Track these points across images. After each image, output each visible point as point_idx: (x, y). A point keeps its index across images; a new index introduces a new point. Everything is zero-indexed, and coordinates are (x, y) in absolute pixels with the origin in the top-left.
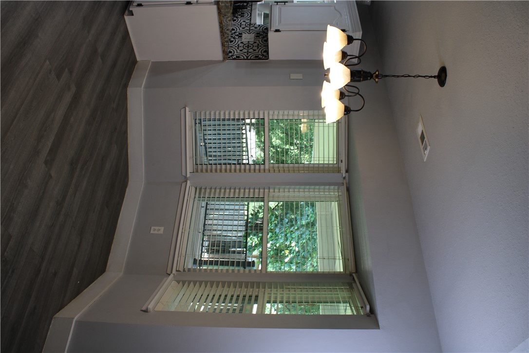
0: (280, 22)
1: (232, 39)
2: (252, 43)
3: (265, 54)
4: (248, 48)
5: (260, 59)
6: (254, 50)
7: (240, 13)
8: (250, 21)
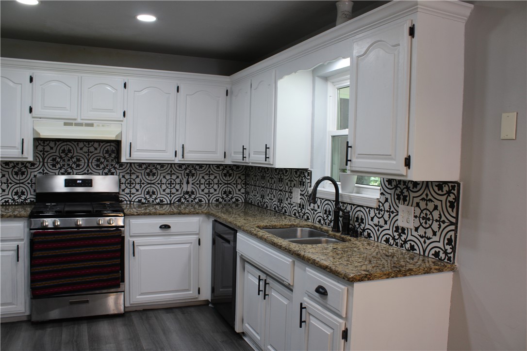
0: (388, 157)
1: (408, 246)
2: (418, 211)
3: (446, 189)
4: (429, 219)
5: (457, 198)
6: (436, 208)
7: (356, 224)
8: (372, 208)
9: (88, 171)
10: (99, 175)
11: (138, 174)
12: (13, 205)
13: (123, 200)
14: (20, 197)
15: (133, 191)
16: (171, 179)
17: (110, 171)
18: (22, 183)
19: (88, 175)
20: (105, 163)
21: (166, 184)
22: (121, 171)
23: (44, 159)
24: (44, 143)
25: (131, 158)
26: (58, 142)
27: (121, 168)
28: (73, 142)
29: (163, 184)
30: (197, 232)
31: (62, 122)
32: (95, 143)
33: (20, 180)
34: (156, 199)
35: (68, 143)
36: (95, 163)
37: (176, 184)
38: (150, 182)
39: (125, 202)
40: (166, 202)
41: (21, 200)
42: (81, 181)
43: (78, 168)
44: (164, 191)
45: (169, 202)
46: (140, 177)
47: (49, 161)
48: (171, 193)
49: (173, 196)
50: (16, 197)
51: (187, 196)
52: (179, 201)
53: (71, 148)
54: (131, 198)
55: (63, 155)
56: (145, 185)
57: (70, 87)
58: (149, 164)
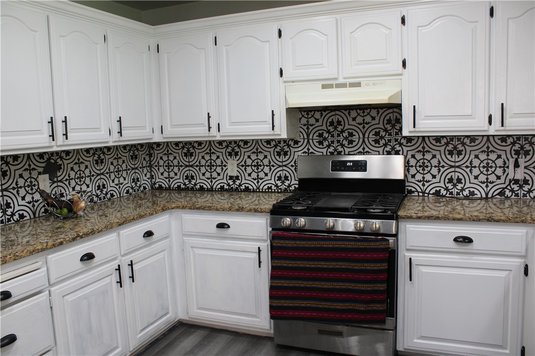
9: (364, 149)
10: (379, 154)
11: (434, 153)
12: (276, 192)
13: (413, 189)
14: (283, 183)
15: (428, 177)
16: (488, 159)
17: (393, 148)
18: (285, 166)
19: (364, 154)
20: (387, 137)
21: (479, 167)
22: (409, 149)
23: (308, 135)
24: (308, 114)
25: (417, 129)
26: (325, 111)
27: (409, 144)
28: (343, 111)
29: (475, 167)
30: (523, 253)
31: (320, 84)
32: (372, 110)
33: (282, 162)
34: (463, 190)
35: (337, 112)
36: (372, 137)
37: (496, 167)
38: (453, 164)
39: (416, 194)
40: (479, 196)
41: (284, 187)
42: (351, 164)
43: (350, 146)
44: (476, 177)
45: (484, 196)
46: (438, 156)
47: (315, 137)
48: (487, 182)
49: (490, 186)
50: (279, 183)
51: (516, 187)
52: (502, 193)
53: (341, 119)
54: (425, 187)
55: (331, 129)
56: (445, 168)
57: (326, 35)
58: (452, 138)
